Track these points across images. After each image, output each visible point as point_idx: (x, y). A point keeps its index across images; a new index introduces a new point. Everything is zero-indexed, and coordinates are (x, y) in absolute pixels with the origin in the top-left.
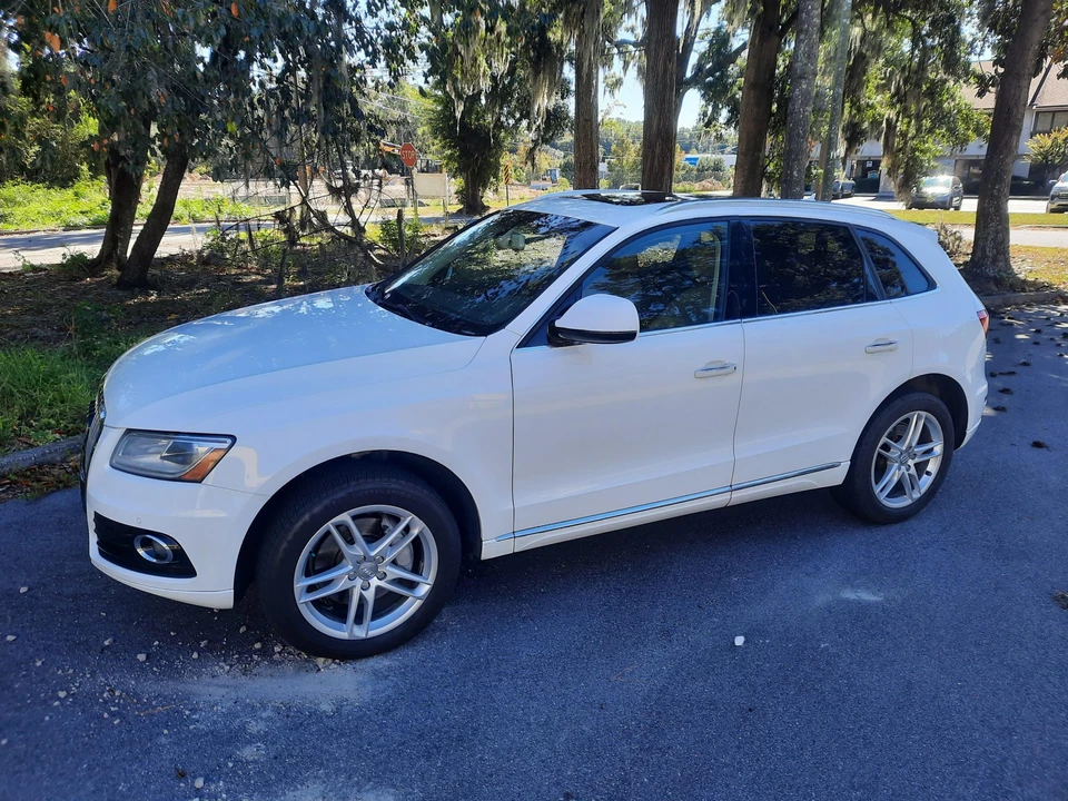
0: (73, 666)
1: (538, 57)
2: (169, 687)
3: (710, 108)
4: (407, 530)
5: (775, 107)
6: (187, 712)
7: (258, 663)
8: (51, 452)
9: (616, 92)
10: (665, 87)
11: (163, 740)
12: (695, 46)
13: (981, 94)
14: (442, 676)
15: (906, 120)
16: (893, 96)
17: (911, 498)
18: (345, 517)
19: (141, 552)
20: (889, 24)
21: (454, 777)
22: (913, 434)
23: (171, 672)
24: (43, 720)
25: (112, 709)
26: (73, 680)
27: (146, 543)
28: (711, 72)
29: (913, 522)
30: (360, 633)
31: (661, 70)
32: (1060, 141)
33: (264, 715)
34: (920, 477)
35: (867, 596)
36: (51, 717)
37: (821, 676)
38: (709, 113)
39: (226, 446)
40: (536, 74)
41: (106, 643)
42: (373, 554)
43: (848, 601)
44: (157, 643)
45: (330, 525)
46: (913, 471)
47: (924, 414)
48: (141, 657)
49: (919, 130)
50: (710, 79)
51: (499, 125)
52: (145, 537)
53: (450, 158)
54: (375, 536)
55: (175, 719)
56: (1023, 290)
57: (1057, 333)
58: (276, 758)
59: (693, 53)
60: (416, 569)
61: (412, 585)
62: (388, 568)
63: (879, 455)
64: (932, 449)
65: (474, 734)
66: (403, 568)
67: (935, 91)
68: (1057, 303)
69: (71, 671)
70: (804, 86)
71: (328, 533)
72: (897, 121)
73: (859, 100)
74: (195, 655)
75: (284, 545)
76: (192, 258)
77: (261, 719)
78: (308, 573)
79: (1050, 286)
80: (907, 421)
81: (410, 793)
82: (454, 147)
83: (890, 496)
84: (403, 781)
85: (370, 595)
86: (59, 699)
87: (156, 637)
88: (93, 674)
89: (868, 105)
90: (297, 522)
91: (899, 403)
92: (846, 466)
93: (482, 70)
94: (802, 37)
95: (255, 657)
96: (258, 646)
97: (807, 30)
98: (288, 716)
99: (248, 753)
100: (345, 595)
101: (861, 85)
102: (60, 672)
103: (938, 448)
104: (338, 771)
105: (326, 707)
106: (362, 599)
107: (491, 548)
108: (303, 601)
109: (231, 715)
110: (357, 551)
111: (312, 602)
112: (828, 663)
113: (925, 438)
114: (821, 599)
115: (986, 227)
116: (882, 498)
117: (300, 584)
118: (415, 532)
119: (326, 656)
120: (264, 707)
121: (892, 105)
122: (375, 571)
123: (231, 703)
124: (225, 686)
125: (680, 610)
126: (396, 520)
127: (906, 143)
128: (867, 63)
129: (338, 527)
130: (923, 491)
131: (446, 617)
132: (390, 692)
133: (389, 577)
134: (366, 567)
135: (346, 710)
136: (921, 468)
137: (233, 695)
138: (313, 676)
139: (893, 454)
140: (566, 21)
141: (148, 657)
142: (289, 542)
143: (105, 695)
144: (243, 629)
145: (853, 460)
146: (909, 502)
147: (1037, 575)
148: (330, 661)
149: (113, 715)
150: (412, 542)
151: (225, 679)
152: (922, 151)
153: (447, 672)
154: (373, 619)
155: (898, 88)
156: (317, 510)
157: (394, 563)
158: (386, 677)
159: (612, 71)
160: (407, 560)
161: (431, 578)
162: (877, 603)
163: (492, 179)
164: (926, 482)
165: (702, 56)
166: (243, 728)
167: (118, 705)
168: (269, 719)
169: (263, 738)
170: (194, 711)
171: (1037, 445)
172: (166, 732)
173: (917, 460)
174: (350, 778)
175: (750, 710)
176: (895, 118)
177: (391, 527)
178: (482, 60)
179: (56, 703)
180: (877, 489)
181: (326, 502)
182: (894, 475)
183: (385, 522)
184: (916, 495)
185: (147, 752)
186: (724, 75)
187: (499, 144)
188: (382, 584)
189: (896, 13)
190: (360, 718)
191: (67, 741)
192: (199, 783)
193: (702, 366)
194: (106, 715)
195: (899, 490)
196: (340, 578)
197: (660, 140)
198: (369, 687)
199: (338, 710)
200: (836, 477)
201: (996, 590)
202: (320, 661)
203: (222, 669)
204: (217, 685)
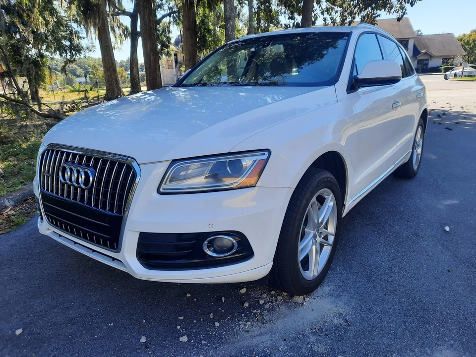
7: (261, 314)
17: (418, 164)
22: (418, 138)
27: (209, 244)
35: (452, 202)
39: (265, 157)
42: (320, 221)
44: (179, 327)
45: (310, 205)
47: (421, 127)
52: (212, 238)
61: (326, 238)
62: (323, 229)
70: (231, 23)
71: (308, 211)
74: (217, 324)
75: (297, 222)
77: (315, 343)
85: (318, 248)
87: (173, 324)
92: (411, 151)
95: (255, 311)
96: (246, 305)
108: (300, 259)
116: (414, 165)
117: (299, 248)
118: (332, 204)
119: (301, 295)
120: (306, 336)
122: (318, 233)
124: (263, 334)
129: (312, 206)
132: (354, 301)
133: (323, 235)
135: (349, 319)
137: (277, 337)
142: (299, 220)
144: (223, 299)
156: (308, 195)
158: (340, 295)
161: (334, 232)
163: (42, 83)
164: (419, 158)
180: (413, 162)
181: (311, 189)
197: (152, 54)
198: (340, 303)
203: (245, 325)
204: (257, 335)
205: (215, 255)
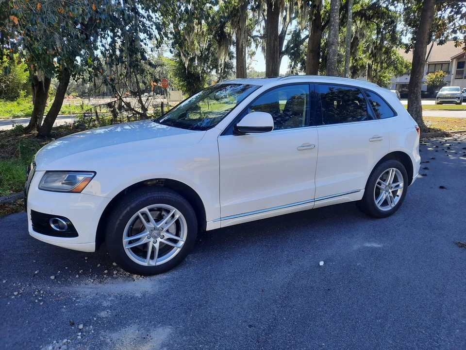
0: (20, 282)
1: (221, 39)
2: (66, 289)
3: (293, 63)
4: (173, 216)
5: (320, 60)
6: (74, 299)
7: (106, 278)
8: (9, 198)
9: (253, 58)
10: (274, 53)
11: (64, 310)
12: (286, 38)
13: (407, 52)
14: (190, 281)
15: (376, 64)
16: (370, 54)
17: (391, 206)
18: (145, 209)
19: (52, 226)
20: (367, 24)
21: (198, 320)
22: (390, 179)
23: (66, 283)
24: (7, 304)
25: (39, 298)
26: (21, 287)
27: (55, 222)
28: (293, 48)
29: (392, 218)
30: (152, 263)
31: (272, 45)
32: (439, 76)
33: (110, 299)
34: (394, 198)
35: (375, 245)
36: (11, 303)
37: (358, 276)
38: (293, 65)
39: (92, 176)
40: (220, 46)
41: (36, 272)
42: (158, 227)
43: (367, 247)
44: (59, 272)
45: (139, 213)
46: (391, 194)
47: (395, 169)
48: (52, 277)
49: (381, 68)
50: (293, 51)
51: (204, 72)
52: (55, 219)
53: (183, 86)
54: (159, 219)
55: (68, 302)
56: (429, 132)
57: (445, 147)
58: (116, 316)
59: (285, 40)
60: (177, 234)
61: (176, 241)
62: (165, 233)
63: (377, 187)
64: (399, 185)
65: (206, 303)
66: (172, 234)
67: (388, 52)
68: (443, 137)
69: (20, 284)
70: (334, 48)
71: (138, 217)
72: (372, 65)
73: (356, 57)
74: (77, 276)
75: (118, 222)
76: (70, 126)
77: (109, 301)
78: (129, 235)
79: (440, 130)
80: (388, 173)
81: (179, 328)
82: (184, 81)
83: (382, 205)
84: (175, 323)
85: (157, 246)
86: (14, 295)
87: (59, 270)
88: (30, 285)
89: (360, 58)
90: (124, 210)
91: (384, 164)
92: (363, 191)
93: (196, 47)
94: (332, 28)
95: (105, 276)
96: (106, 271)
97: (334, 25)
98: (121, 299)
99: (103, 314)
100: (146, 245)
101: (356, 50)
102: (14, 285)
103: (401, 185)
104: (145, 320)
105: (138, 295)
106: (153, 248)
107: (211, 226)
108: (127, 248)
109: (94, 299)
110: (151, 225)
111: (131, 248)
112: (361, 271)
113: (396, 180)
114: (356, 247)
115: (412, 106)
116: (379, 206)
117: (125, 240)
118: (177, 217)
119: (138, 274)
120: (110, 296)
121: (370, 58)
122: (159, 235)
123: (95, 295)
124: (91, 288)
125: (294, 253)
126: (168, 211)
127: (377, 74)
128: (359, 41)
129: (142, 214)
130: (396, 204)
131: (190, 258)
132: (167, 288)
133: (166, 237)
134: (155, 233)
135: (147, 296)
136: (394, 193)
137: (96, 292)
138: (132, 283)
139: (383, 187)
140: (232, 24)
141: (55, 278)
142: (120, 220)
143: (36, 293)
144: (99, 265)
145: (366, 189)
146: (390, 208)
147: (447, 235)
148: (139, 276)
149: (40, 301)
150: (176, 222)
151: (91, 285)
152: (383, 77)
153: (192, 279)
154: (158, 257)
155: (372, 51)
156: (133, 205)
157: (167, 231)
158: (165, 282)
159: (251, 49)
160: (173, 230)
161: (185, 238)
162: (380, 247)
164: (397, 200)
165: (289, 42)
166: (100, 304)
167: (42, 297)
168: (112, 300)
169: (110, 308)
170: (77, 298)
171: (442, 187)
172: (65, 307)
173: (393, 190)
174: (151, 322)
175: (329, 290)
176: (371, 64)
177: (166, 215)
178: (196, 42)
179: (13, 297)
180: (376, 202)
181: (137, 202)
182: (383, 196)
183: (163, 213)
184: (393, 206)
185: (56, 315)
186: (299, 49)
187: (204, 79)
188: (162, 240)
189: (369, 20)
190: (154, 299)
191: (19, 312)
192: (81, 327)
193: (301, 145)
194: (36, 301)
195: (385, 203)
196: (144, 238)
198: (157, 287)
199: (144, 296)
200: (359, 196)
201: (431, 241)
202: (135, 276)
203: (90, 281)
204: (88, 288)
205: (58, 230)
